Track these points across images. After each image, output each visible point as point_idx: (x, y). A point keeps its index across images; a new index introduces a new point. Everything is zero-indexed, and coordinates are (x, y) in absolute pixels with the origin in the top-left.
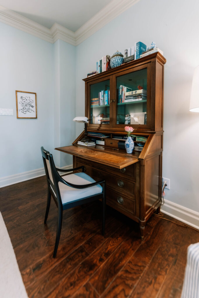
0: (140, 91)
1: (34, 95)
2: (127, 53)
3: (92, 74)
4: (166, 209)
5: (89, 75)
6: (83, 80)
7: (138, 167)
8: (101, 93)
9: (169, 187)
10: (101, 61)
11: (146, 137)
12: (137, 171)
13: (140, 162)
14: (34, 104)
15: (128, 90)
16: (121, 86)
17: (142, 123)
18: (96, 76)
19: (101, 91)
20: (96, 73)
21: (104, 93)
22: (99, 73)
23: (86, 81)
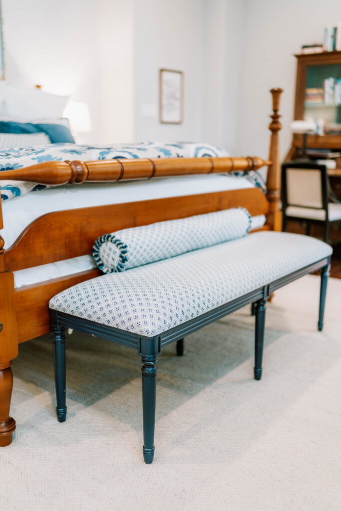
1: (179, 77)
3: (315, 46)
5: (305, 47)
6: (296, 56)
8: (329, 83)
10: (335, 29)
14: (178, 95)
18: (325, 54)
19: (328, 77)
20: (321, 46)
21: (335, 83)
22: (329, 49)
23: (301, 58)
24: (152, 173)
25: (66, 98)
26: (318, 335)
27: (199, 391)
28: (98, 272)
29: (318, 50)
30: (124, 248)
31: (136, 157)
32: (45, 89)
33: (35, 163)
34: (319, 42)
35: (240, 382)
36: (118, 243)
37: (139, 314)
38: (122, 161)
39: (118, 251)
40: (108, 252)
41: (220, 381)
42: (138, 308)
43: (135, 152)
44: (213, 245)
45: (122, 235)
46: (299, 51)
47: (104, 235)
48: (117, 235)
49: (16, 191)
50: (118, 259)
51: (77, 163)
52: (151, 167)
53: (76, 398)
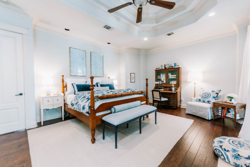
0: (175, 75)
1: (134, 74)
2: (171, 65)
3: (158, 68)
4: (182, 106)
5: (157, 68)
6: (155, 70)
7: (176, 94)
8: (162, 75)
9: (183, 100)
10: (162, 65)
11: (177, 87)
12: (176, 95)
13: (177, 93)
14: (134, 77)
15: (171, 75)
16: (169, 73)
17: (176, 84)
18: (160, 70)
19: (161, 74)
20: (160, 68)
21: (163, 75)
22: (161, 69)
23: (156, 70)
24: (122, 96)
25: (113, 79)
26: (155, 125)
27: (129, 135)
28: (111, 113)
29: (159, 69)
30: (115, 109)
31: (119, 93)
32: (110, 78)
33: (101, 95)
34: (159, 68)
35: (137, 134)
36: (114, 108)
37: (115, 121)
38: (116, 94)
39: (114, 110)
40: (113, 110)
41: (133, 133)
42: (115, 120)
43: (119, 92)
44: (133, 108)
45: (115, 107)
46: (156, 69)
47: (112, 106)
48: (114, 107)
49: (98, 100)
50: (114, 111)
51: (108, 95)
52: (121, 94)
53: (106, 135)
